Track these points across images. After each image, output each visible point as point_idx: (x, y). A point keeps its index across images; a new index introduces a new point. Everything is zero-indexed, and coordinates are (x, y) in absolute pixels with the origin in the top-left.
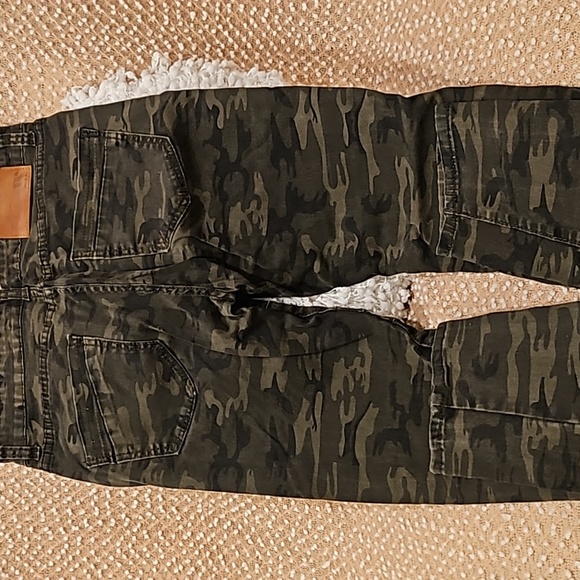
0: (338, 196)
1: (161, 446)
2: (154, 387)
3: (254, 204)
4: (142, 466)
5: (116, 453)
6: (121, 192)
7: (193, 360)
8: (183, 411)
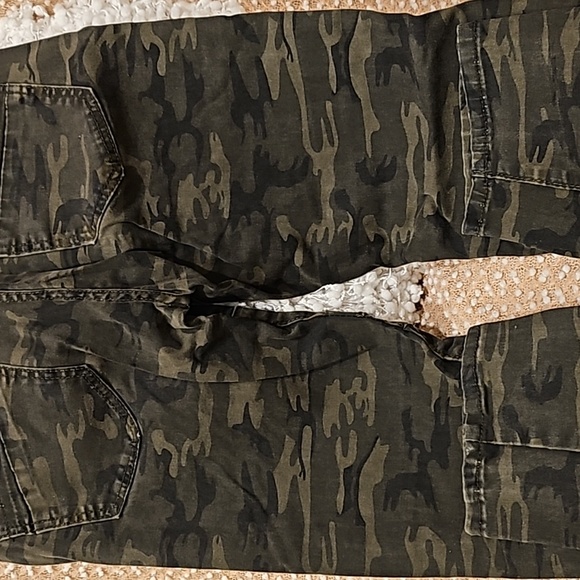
0: (323, 162)
1: (95, 508)
2: (82, 428)
3: (210, 176)
4: (71, 536)
5: (34, 520)
6: (29, 166)
7: (134, 389)
8: (123, 459)
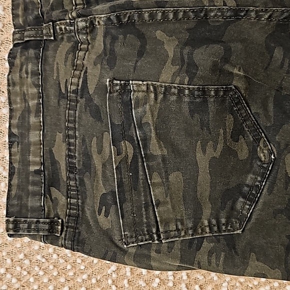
5: (161, 230)
7: (271, 114)
8: (249, 179)
